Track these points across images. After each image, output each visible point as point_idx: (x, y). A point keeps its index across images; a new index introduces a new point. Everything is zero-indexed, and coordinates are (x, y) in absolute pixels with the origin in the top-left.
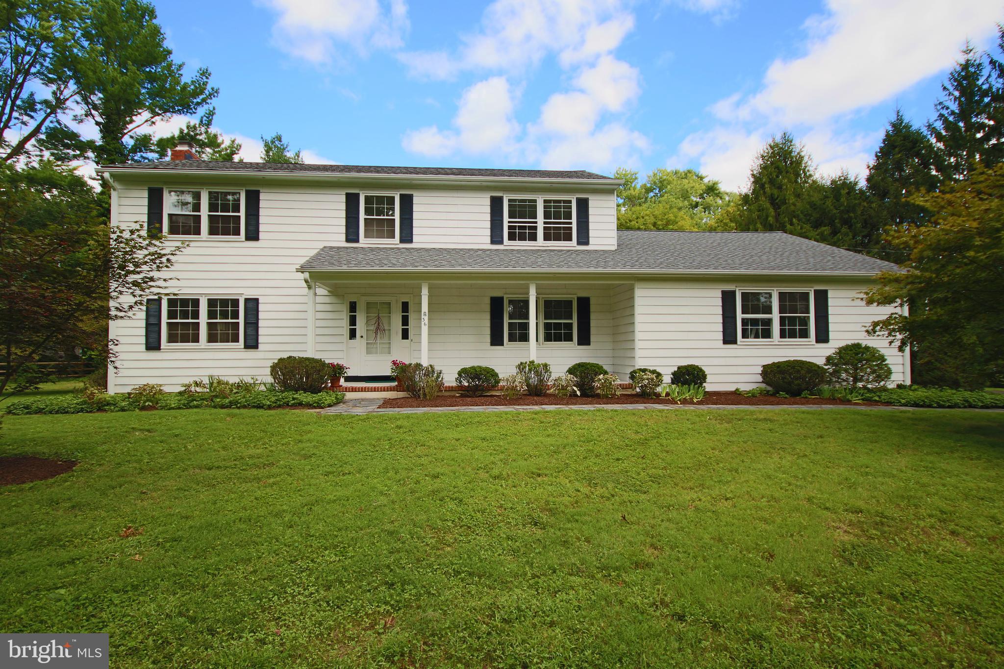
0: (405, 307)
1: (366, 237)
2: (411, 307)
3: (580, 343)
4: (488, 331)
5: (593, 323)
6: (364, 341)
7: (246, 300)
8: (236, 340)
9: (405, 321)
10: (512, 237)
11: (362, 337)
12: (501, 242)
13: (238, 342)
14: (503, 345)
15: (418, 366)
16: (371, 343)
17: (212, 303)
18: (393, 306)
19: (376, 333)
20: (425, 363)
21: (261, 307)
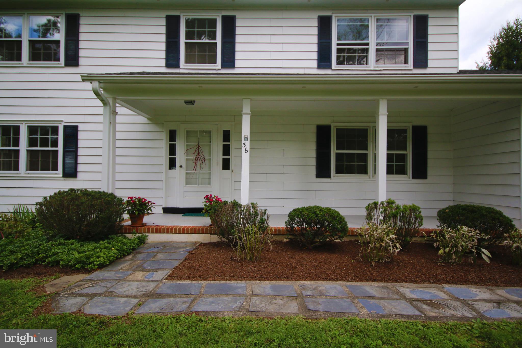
0: (226, 136)
1: (186, 62)
2: (233, 137)
3: (415, 176)
4: (313, 162)
5: (431, 155)
6: (183, 171)
7: (66, 127)
8: (55, 168)
9: (226, 150)
10: (340, 62)
11: (181, 167)
12: (329, 66)
13: (57, 170)
14: (329, 176)
15: (236, 205)
16: (191, 173)
17: (32, 130)
18: (214, 135)
19: (196, 163)
20: (245, 201)
21: (81, 135)
